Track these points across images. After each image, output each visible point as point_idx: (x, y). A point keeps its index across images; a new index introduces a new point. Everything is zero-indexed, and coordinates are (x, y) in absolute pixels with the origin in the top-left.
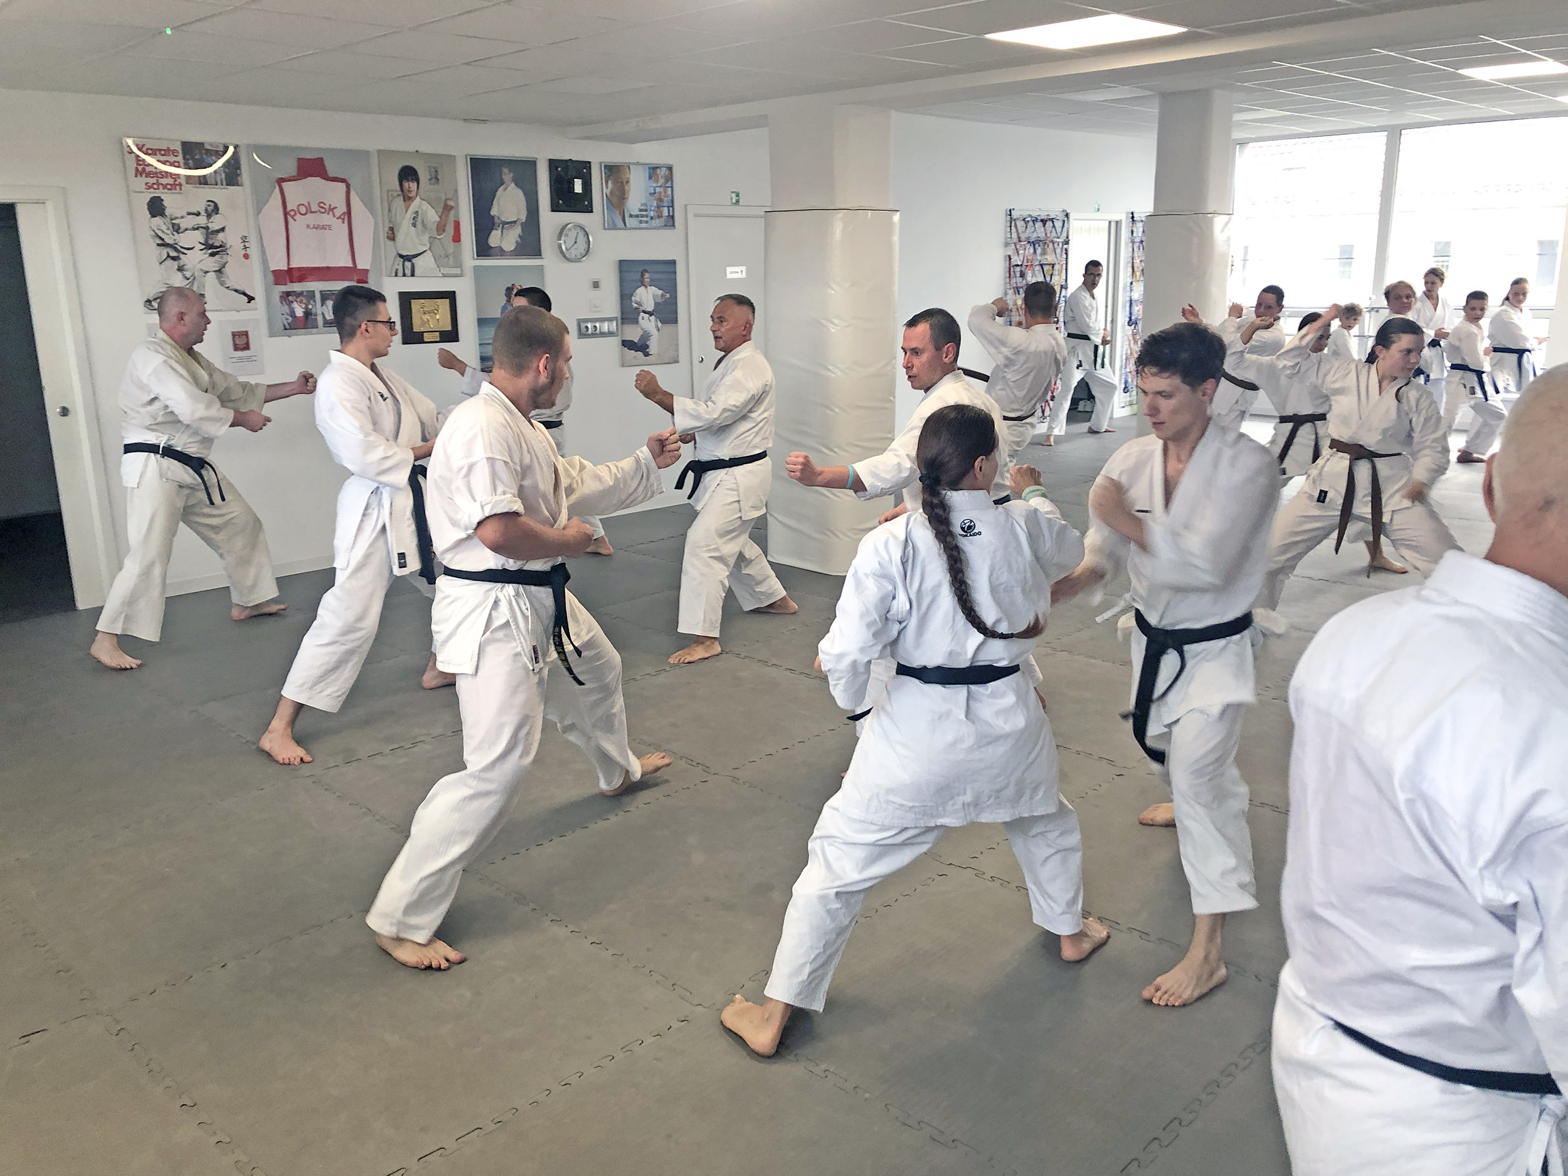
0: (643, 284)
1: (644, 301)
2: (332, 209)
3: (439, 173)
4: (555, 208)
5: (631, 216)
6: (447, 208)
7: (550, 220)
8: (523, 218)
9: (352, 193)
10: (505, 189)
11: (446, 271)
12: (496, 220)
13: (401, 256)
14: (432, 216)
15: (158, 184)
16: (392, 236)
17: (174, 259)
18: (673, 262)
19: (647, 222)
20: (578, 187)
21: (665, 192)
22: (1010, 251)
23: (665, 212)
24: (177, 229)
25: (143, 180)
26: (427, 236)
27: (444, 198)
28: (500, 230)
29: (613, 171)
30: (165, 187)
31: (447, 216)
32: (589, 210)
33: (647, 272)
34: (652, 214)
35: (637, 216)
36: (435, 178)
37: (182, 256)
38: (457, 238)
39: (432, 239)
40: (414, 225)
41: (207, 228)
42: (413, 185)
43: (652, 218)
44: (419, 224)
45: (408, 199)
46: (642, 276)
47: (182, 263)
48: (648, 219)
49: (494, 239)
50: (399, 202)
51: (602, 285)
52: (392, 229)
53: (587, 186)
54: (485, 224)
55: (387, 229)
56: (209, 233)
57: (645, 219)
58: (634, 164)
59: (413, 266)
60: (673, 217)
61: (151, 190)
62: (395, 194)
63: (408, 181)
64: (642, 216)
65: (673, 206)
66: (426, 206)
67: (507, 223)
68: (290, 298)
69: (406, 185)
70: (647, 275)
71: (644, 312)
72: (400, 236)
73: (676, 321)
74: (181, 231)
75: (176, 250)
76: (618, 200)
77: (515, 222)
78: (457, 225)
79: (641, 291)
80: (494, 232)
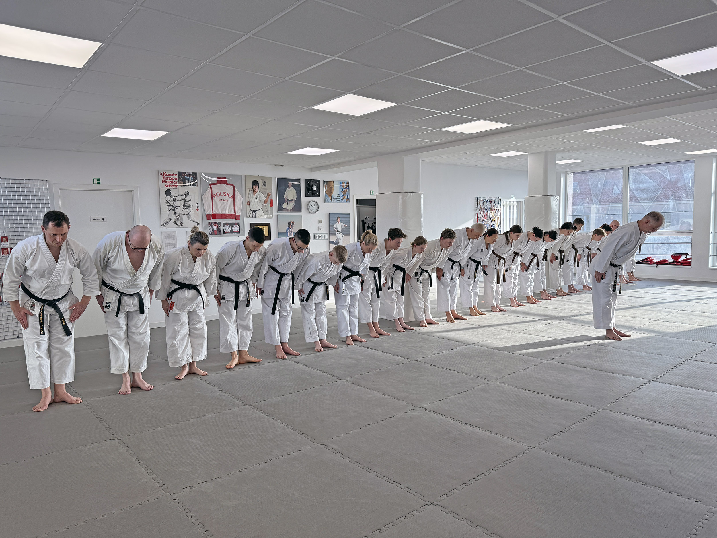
0: (337, 222)
1: (338, 227)
2: (228, 194)
3: (266, 183)
4: (307, 195)
5: (334, 198)
6: (268, 195)
7: (304, 199)
8: (295, 198)
9: (235, 189)
10: (289, 189)
11: (267, 216)
12: (286, 199)
13: (252, 211)
14: (263, 198)
15: (169, 185)
16: (248, 203)
17: (173, 210)
18: (349, 214)
19: (340, 200)
20: (315, 188)
21: (346, 191)
22: (478, 212)
23: (346, 197)
24: (174, 200)
25: (165, 184)
26: (261, 204)
27: (267, 192)
28: (287, 202)
29: (327, 183)
30: (172, 186)
31: (268, 198)
32: (318, 196)
33: (338, 217)
34: (342, 198)
35: (336, 198)
36: (265, 185)
37: (175, 209)
38: (271, 205)
39: (263, 205)
40: (257, 200)
41: (185, 200)
42: (257, 187)
43: (341, 199)
44: (258, 200)
45: (255, 191)
46: (337, 219)
47: (175, 211)
48: (340, 199)
49: (285, 206)
50: (251, 193)
51: (323, 222)
52: (249, 201)
53: (318, 187)
54: (281, 200)
55: (247, 201)
56: (185, 201)
57: (339, 199)
58: (335, 181)
59: (255, 214)
60: (349, 199)
61: (167, 187)
62: (250, 190)
63: (255, 185)
64: (338, 198)
65: (349, 195)
66: (261, 194)
67: (289, 200)
68: (212, 224)
69: (254, 187)
70: (339, 219)
71: (337, 231)
72: (251, 204)
73: (349, 234)
74: (176, 200)
75: (174, 207)
76: (329, 193)
77: (292, 200)
78: (272, 200)
79: (337, 224)
80: (285, 203)
